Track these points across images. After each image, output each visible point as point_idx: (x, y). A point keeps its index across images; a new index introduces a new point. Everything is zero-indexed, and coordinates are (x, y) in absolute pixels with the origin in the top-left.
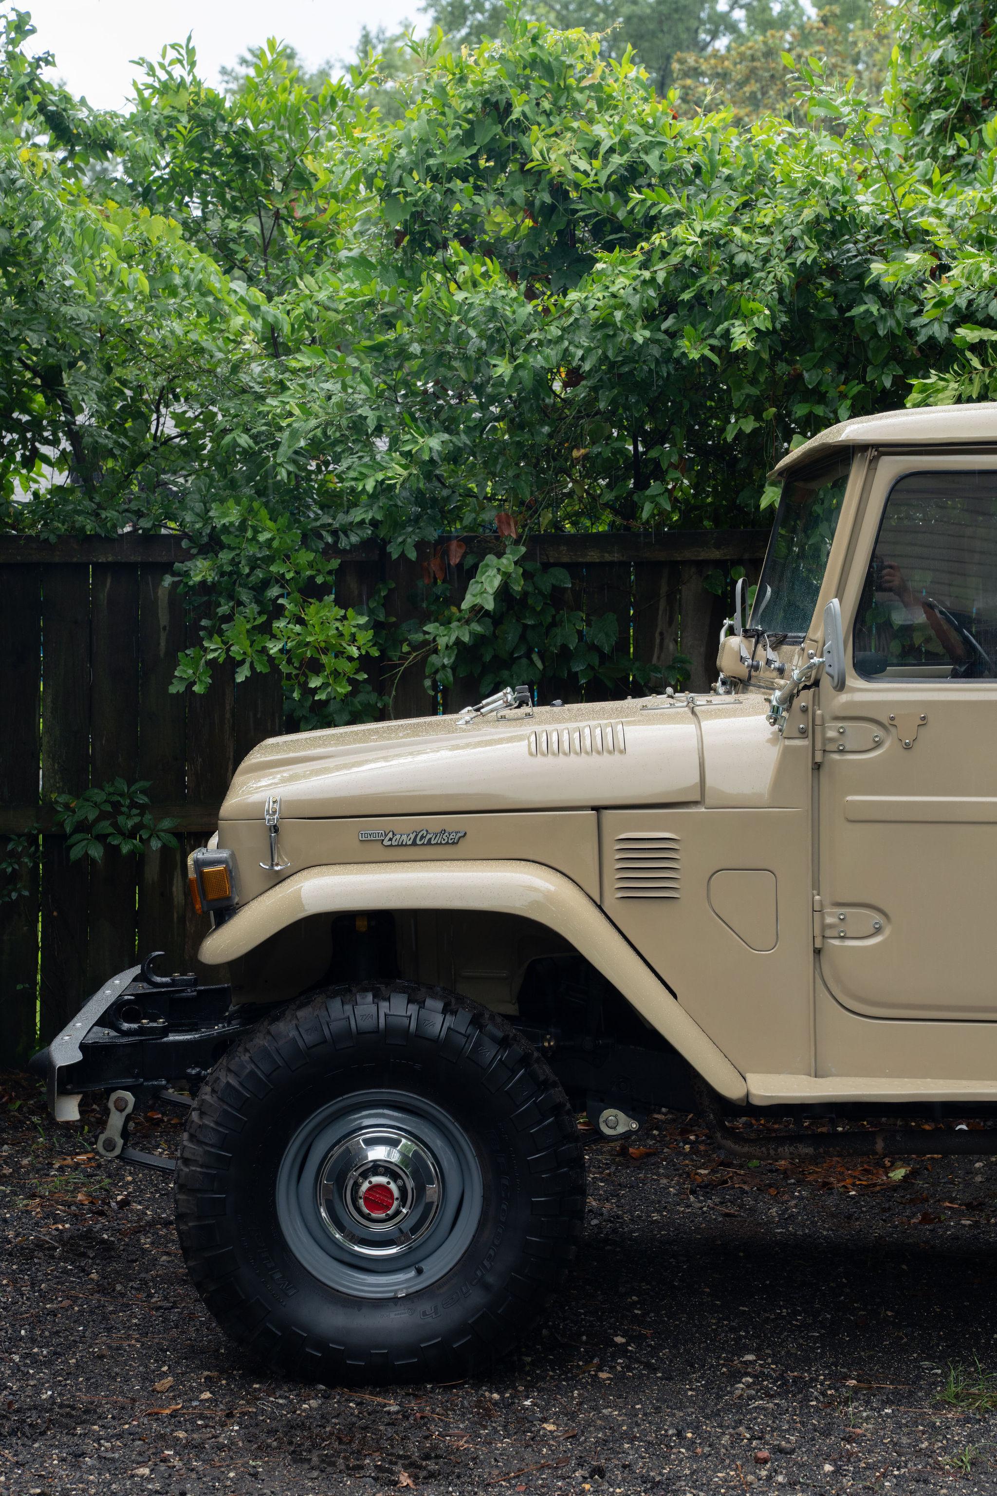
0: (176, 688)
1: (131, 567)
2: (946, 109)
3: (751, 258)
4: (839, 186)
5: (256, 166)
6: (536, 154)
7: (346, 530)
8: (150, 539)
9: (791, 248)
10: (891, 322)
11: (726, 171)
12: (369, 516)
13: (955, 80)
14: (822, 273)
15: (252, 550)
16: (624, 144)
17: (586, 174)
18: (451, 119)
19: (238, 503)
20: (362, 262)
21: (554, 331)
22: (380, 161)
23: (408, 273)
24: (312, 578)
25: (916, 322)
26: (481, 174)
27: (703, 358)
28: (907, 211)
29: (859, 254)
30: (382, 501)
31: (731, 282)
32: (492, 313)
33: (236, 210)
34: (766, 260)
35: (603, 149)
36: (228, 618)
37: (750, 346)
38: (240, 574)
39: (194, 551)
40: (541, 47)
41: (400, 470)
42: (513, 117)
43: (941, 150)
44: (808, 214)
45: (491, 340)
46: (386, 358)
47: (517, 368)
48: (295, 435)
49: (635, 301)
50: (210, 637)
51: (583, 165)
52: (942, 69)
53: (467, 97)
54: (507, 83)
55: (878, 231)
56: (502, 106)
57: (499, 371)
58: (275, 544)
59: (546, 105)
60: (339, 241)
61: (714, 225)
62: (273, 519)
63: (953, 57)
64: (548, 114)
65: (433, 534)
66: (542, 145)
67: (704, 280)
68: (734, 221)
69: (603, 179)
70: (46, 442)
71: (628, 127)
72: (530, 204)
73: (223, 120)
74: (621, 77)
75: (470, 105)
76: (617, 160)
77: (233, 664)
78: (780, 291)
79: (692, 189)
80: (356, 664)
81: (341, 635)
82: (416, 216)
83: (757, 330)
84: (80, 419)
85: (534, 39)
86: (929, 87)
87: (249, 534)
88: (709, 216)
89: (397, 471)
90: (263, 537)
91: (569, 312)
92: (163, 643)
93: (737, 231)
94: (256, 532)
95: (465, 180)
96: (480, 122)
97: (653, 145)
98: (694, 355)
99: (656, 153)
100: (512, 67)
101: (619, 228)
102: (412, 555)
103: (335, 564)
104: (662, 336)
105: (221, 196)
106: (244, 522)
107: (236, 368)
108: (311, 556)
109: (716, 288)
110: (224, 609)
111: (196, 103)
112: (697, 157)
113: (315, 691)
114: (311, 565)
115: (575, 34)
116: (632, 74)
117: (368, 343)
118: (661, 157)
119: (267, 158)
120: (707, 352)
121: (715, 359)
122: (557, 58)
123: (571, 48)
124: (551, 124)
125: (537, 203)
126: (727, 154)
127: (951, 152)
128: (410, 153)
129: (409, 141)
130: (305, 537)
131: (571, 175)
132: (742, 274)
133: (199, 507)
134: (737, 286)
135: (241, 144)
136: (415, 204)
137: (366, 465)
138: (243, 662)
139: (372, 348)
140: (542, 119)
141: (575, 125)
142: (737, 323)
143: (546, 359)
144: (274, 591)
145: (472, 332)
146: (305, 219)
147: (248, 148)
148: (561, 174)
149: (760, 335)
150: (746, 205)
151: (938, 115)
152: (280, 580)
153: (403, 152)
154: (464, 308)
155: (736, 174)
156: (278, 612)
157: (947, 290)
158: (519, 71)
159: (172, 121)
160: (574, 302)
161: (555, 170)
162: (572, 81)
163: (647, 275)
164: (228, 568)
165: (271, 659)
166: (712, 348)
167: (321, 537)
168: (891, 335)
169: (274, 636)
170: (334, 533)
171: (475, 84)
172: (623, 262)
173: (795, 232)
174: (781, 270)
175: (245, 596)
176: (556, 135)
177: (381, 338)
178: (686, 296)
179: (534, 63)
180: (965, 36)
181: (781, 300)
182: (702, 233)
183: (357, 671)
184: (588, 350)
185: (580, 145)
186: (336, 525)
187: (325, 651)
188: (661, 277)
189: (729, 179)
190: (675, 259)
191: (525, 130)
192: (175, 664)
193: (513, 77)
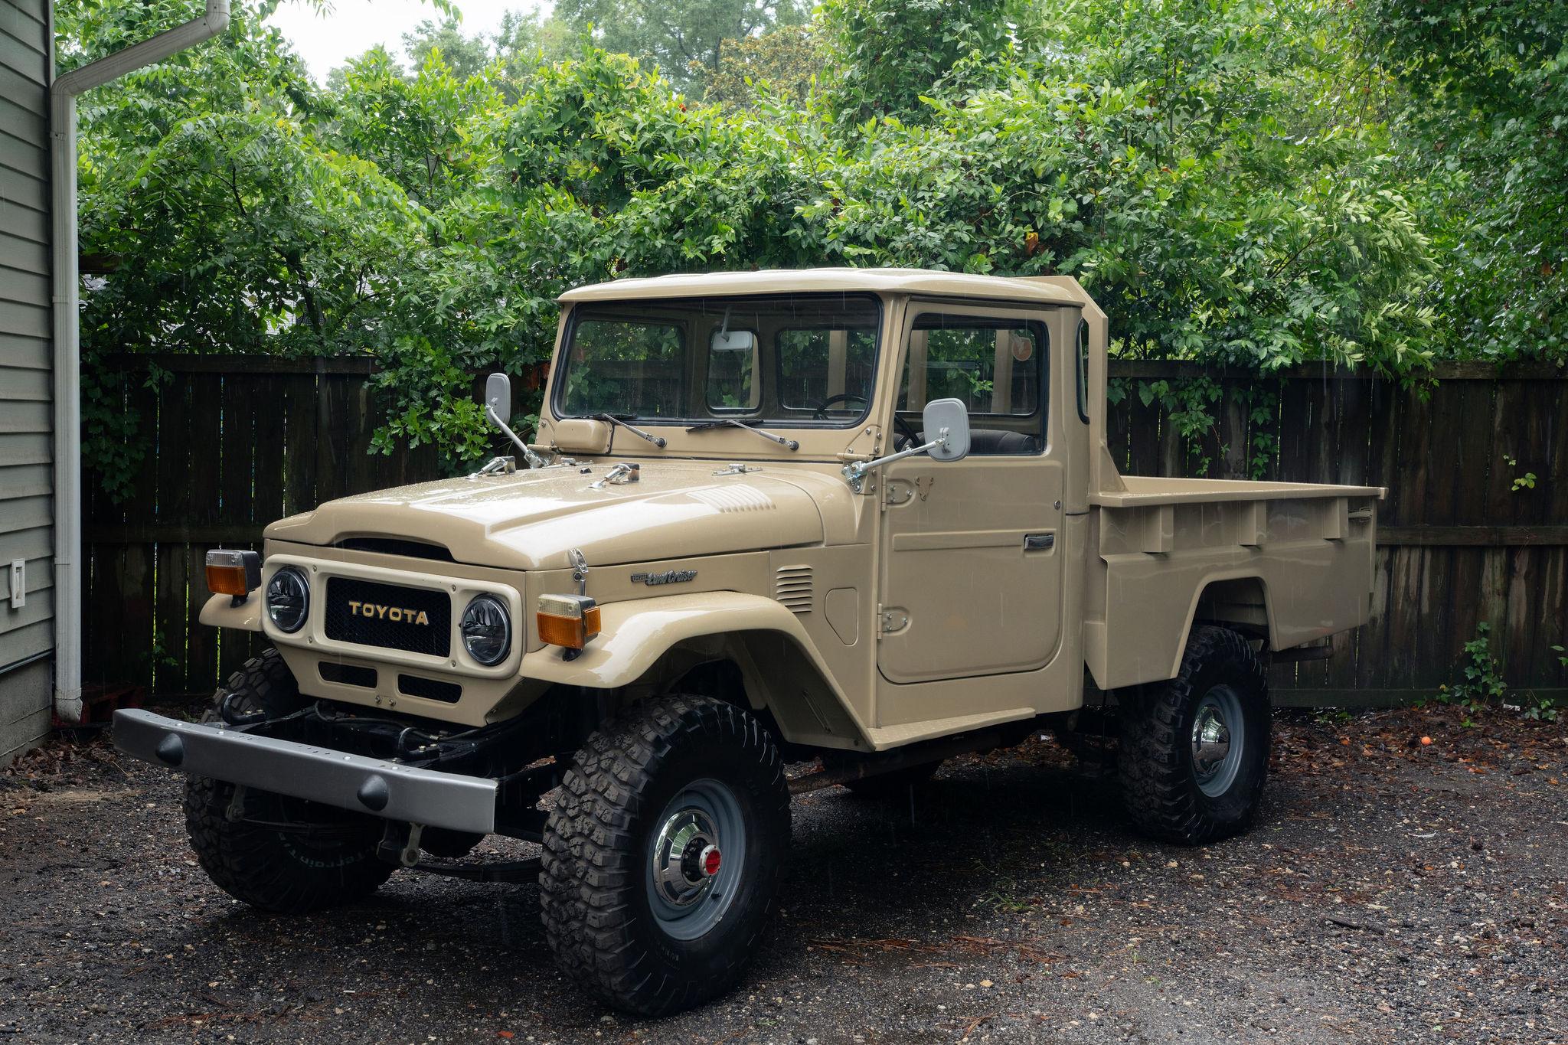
0: (371, 451)
1: (343, 376)
2: (853, 107)
3: (727, 198)
4: (777, 158)
5: (425, 128)
6: (598, 129)
7: (479, 356)
8: (354, 359)
9: (750, 193)
10: (810, 240)
11: (715, 144)
12: (493, 347)
13: (858, 90)
14: (771, 208)
15: (420, 367)
16: (652, 127)
17: (628, 142)
18: (546, 106)
19: (412, 338)
20: (491, 190)
21: (607, 238)
22: (503, 130)
23: (520, 199)
24: (457, 386)
25: (823, 241)
26: (564, 140)
27: (697, 257)
28: (820, 174)
29: (792, 198)
30: (502, 338)
31: (714, 212)
32: (570, 227)
33: (412, 155)
34: (736, 200)
35: (639, 128)
36: (405, 409)
37: (723, 251)
38: (412, 382)
39: (383, 367)
40: (602, 64)
41: (513, 320)
42: (585, 106)
43: (849, 133)
44: (759, 174)
45: (570, 242)
46: (505, 250)
47: (585, 259)
48: (447, 296)
49: (657, 221)
50: (394, 420)
51: (627, 137)
52: (851, 82)
53: (556, 93)
54: (581, 85)
55: (804, 184)
56: (578, 99)
57: (574, 260)
58: (435, 364)
59: (605, 99)
60: (477, 177)
61: (704, 178)
62: (434, 349)
63: (858, 76)
64: (607, 105)
65: (532, 360)
66: (602, 124)
67: (697, 210)
68: (717, 175)
69: (638, 147)
70: (288, 297)
71: (654, 116)
72: (595, 158)
73: (404, 99)
74: (652, 85)
75: (558, 98)
76: (647, 135)
77: (408, 438)
78: (743, 218)
79: (693, 155)
80: (486, 438)
81: (476, 420)
82: (525, 164)
83: (727, 242)
84: (311, 283)
85: (598, 59)
86: (843, 94)
87: (418, 357)
88: (701, 172)
89: (510, 320)
90: (427, 360)
91: (617, 226)
92: (362, 424)
93: (718, 181)
94: (423, 356)
95: (555, 143)
96: (564, 108)
97: (670, 127)
98: (690, 255)
99: (671, 132)
100: (584, 75)
101: (649, 176)
102: (519, 373)
103: (472, 377)
104: (672, 243)
105: (403, 147)
106: (415, 350)
107: (410, 255)
108: (458, 372)
109: (704, 216)
110: (402, 403)
111: (387, 87)
112: (696, 134)
113: (460, 454)
114: (457, 376)
115: (623, 57)
116: (658, 83)
117: (494, 241)
118: (674, 135)
119: (432, 123)
120: (699, 254)
121: (704, 258)
122: (612, 71)
123: (620, 65)
124: (608, 111)
125: (599, 159)
126: (715, 133)
127: (855, 135)
128: (521, 126)
129: (519, 119)
130: (453, 359)
131: (620, 143)
132: (720, 207)
133: (386, 340)
134: (717, 215)
135: (415, 114)
136: (524, 157)
137: (491, 315)
138: (415, 436)
139: (496, 245)
140: (602, 108)
141: (623, 112)
142: (717, 237)
143: (602, 255)
144: (433, 393)
145: (556, 236)
146: (456, 161)
147: (420, 117)
148: (614, 143)
149: (728, 245)
150: (726, 166)
151: (847, 111)
152: (438, 386)
153: (517, 125)
154: (552, 223)
155: (720, 146)
156: (436, 405)
157: (841, 223)
158: (589, 78)
159: (371, 99)
160: (619, 221)
161: (610, 140)
162: (622, 85)
163: (664, 205)
164: (404, 378)
165: (432, 434)
166: (702, 252)
167: (463, 360)
168: (809, 247)
169: (434, 420)
170: (472, 358)
171: (562, 85)
172: (649, 198)
173: (753, 184)
174: (744, 207)
175: (415, 395)
176: (611, 118)
177: (501, 238)
178: (687, 220)
179: (598, 73)
180: (866, 63)
181: (744, 224)
182: (697, 183)
183: (486, 443)
184: (629, 250)
185: (626, 125)
186: (473, 353)
187: (466, 430)
188: (672, 208)
189: (717, 148)
190: (681, 197)
191: (592, 115)
192: (372, 436)
193: (585, 81)
